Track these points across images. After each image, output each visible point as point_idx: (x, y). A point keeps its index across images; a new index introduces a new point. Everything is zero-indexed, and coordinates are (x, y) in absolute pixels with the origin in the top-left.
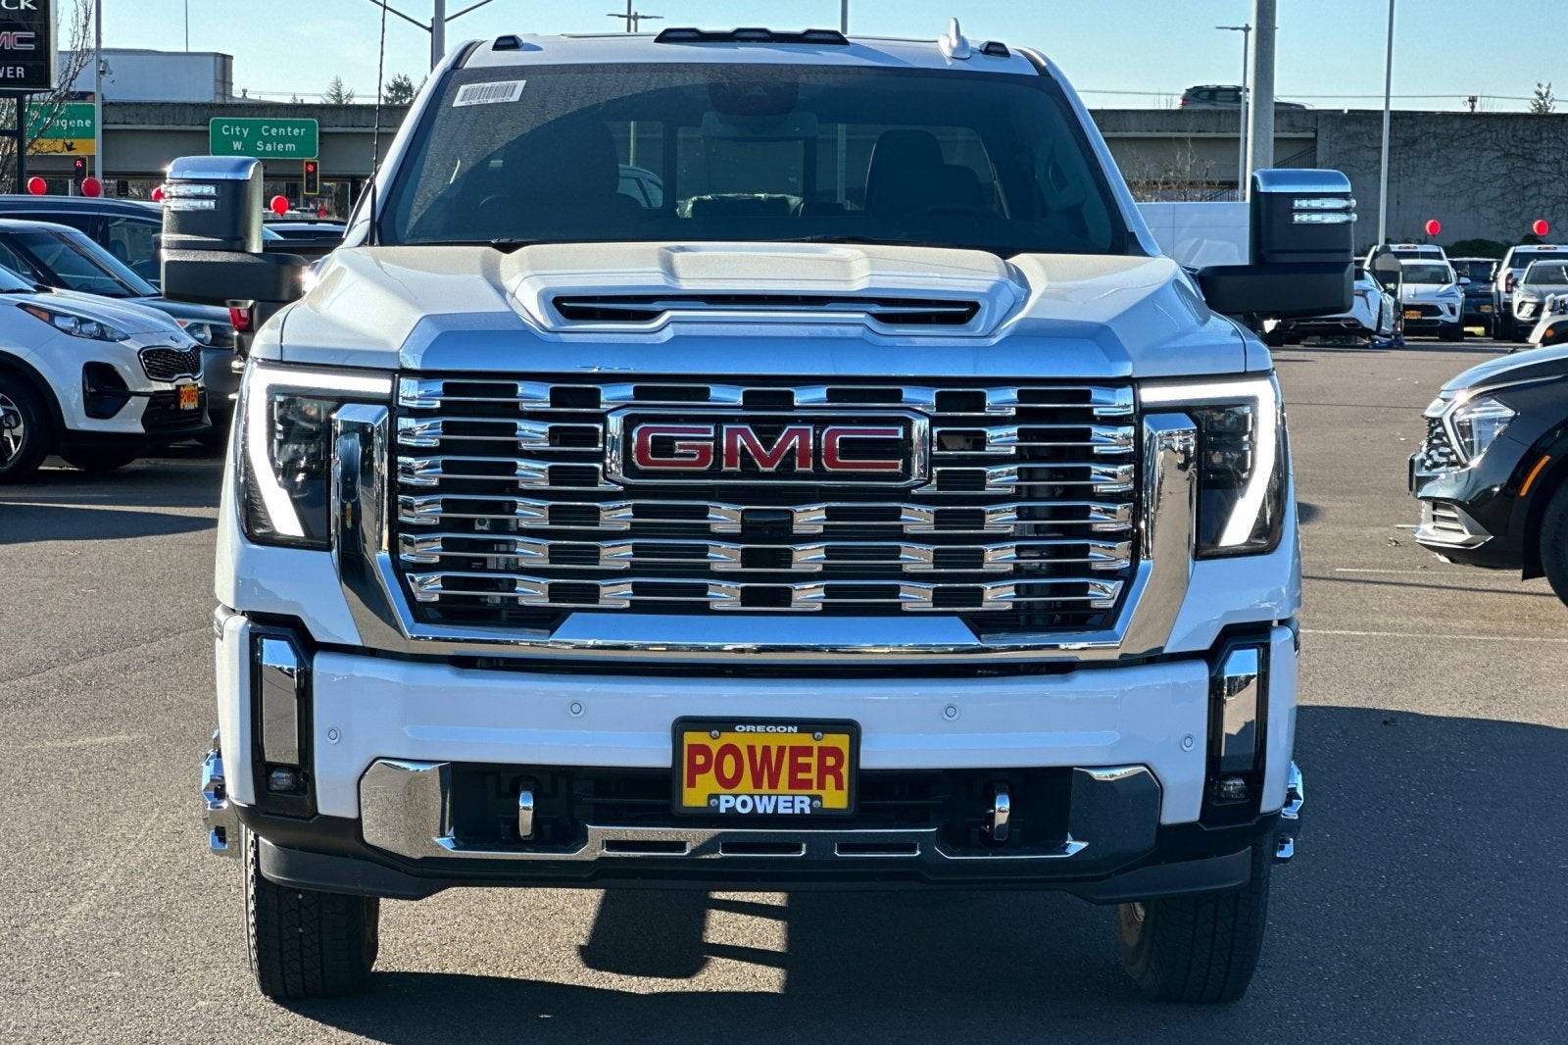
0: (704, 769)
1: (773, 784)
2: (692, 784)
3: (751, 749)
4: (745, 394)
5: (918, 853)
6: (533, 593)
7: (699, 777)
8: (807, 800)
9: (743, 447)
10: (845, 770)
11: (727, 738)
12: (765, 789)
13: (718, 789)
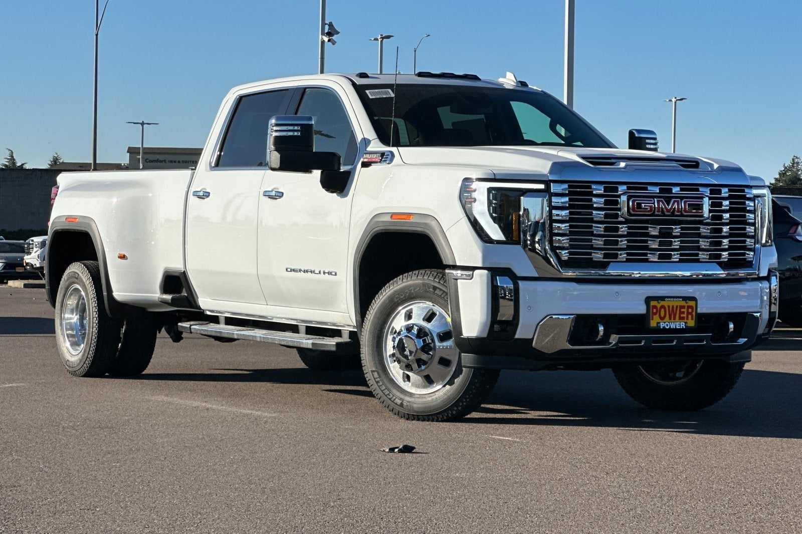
0: (655, 314)
1: (674, 319)
2: (652, 319)
3: (669, 306)
4: (660, 189)
5: (705, 343)
6: (598, 256)
7: (654, 316)
8: (684, 323)
9: (662, 207)
10: (694, 313)
11: (662, 303)
12: (672, 320)
13: (659, 320)
